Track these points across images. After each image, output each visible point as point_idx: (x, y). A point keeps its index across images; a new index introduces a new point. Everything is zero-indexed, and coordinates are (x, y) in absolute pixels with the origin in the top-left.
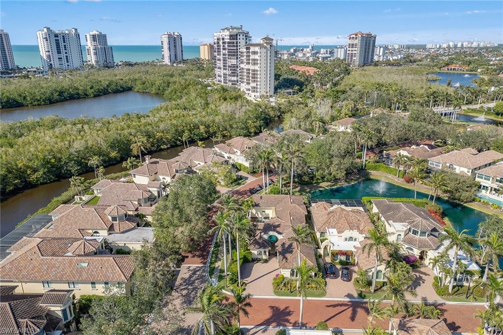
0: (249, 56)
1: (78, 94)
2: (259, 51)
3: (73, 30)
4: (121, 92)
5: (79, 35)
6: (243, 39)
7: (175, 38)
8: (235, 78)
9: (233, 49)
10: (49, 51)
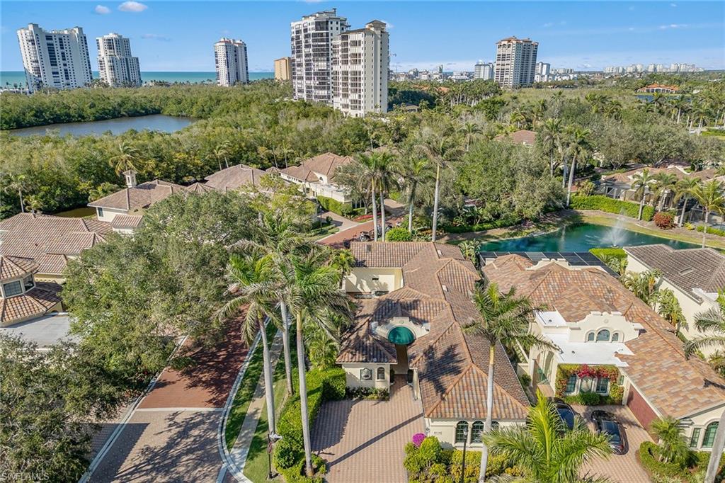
0: (346, 50)
1: (68, 115)
2: (362, 39)
3: (77, 30)
4: (141, 115)
5: (85, 38)
6: (337, 29)
7: (236, 47)
8: (324, 93)
9: (322, 46)
10: (37, 62)
